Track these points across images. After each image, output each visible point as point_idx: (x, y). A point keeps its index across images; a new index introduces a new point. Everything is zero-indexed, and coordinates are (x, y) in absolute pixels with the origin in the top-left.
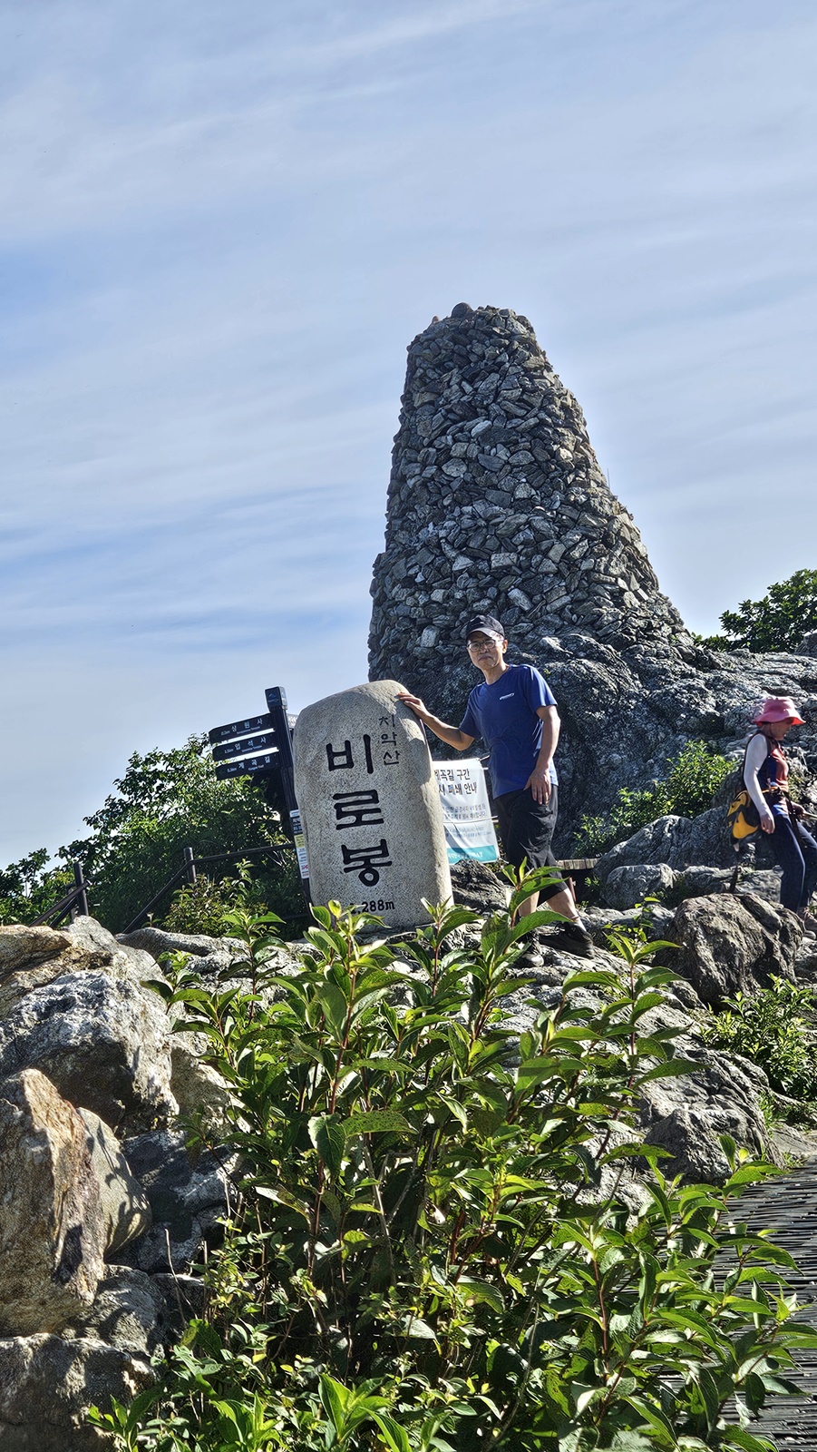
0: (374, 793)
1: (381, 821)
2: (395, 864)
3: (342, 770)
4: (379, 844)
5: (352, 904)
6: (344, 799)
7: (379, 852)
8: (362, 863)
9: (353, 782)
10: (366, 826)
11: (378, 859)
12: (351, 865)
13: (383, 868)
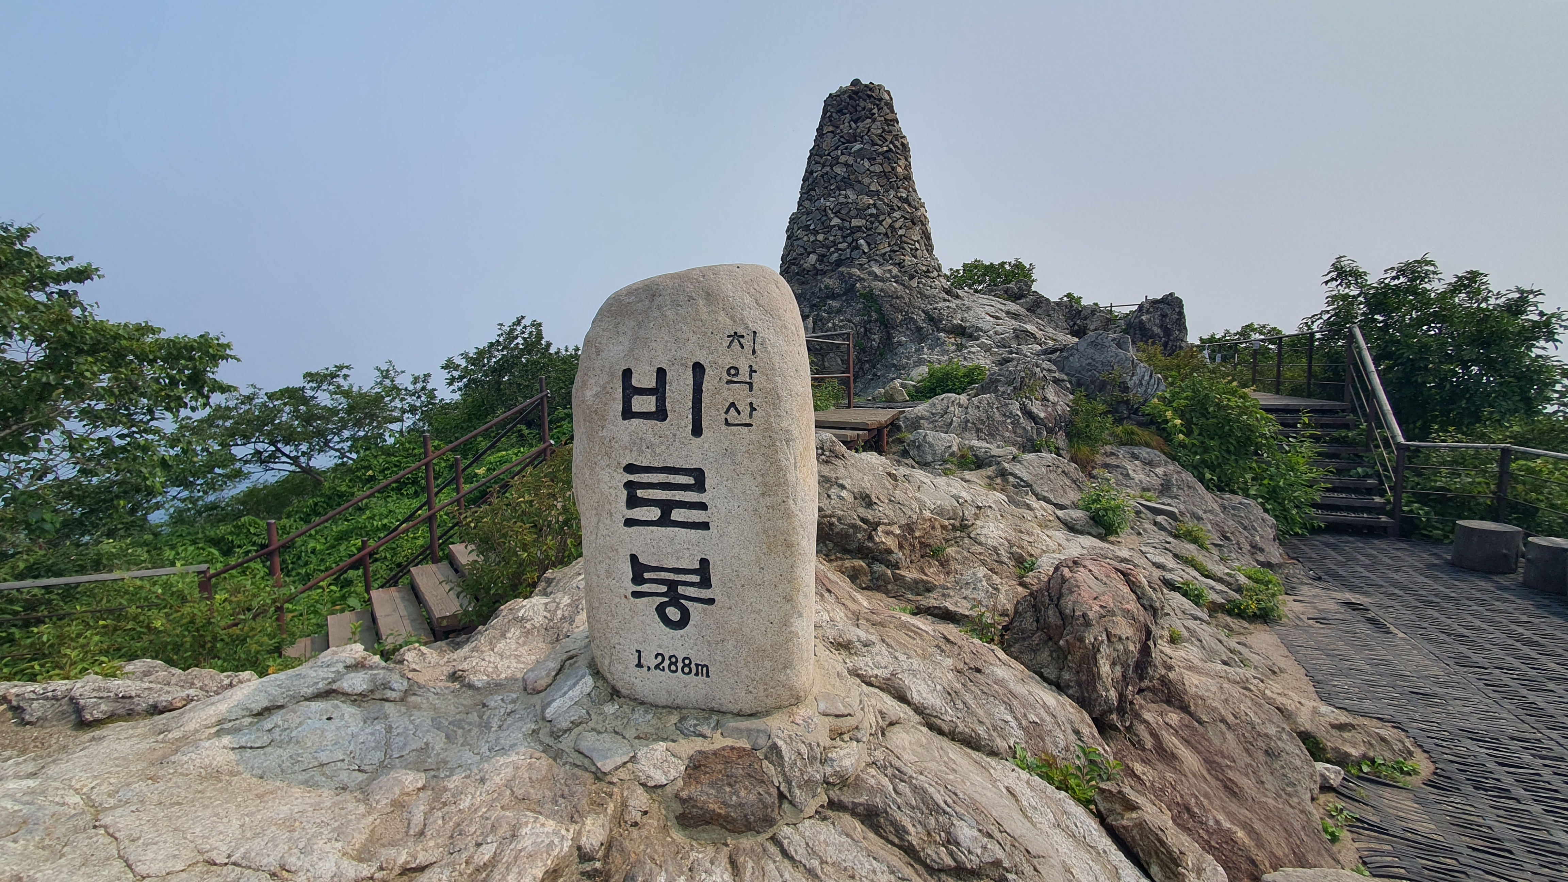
0: (699, 475)
1: (705, 526)
2: (720, 604)
3: (645, 421)
4: (697, 566)
5: (639, 652)
6: (643, 475)
7: (696, 579)
8: (664, 589)
9: (663, 447)
10: (677, 529)
11: (692, 589)
12: (645, 588)
13: (699, 605)
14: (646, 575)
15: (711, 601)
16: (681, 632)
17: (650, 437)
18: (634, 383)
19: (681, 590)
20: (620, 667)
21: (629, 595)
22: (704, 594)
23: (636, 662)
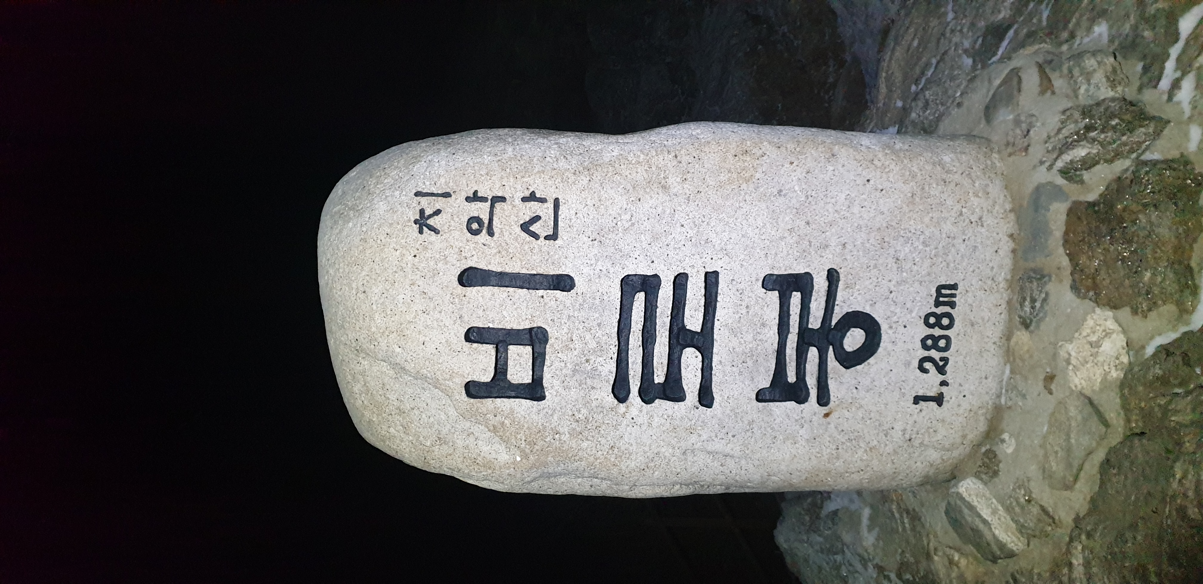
1: (712, 279)
2: (838, 260)
3: (547, 363)
4: (774, 296)
5: (917, 400)
6: (631, 372)
7: (796, 298)
8: (813, 353)
9: (588, 337)
10: (717, 324)
11: (813, 305)
12: (811, 381)
13: (841, 295)
14: (792, 378)
15: (833, 276)
16: (884, 327)
17: (570, 357)
18: (487, 377)
19: (815, 323)
20: (942, 432)
21: (824, 410)
22: (820, 284)
23: (933, 405)
